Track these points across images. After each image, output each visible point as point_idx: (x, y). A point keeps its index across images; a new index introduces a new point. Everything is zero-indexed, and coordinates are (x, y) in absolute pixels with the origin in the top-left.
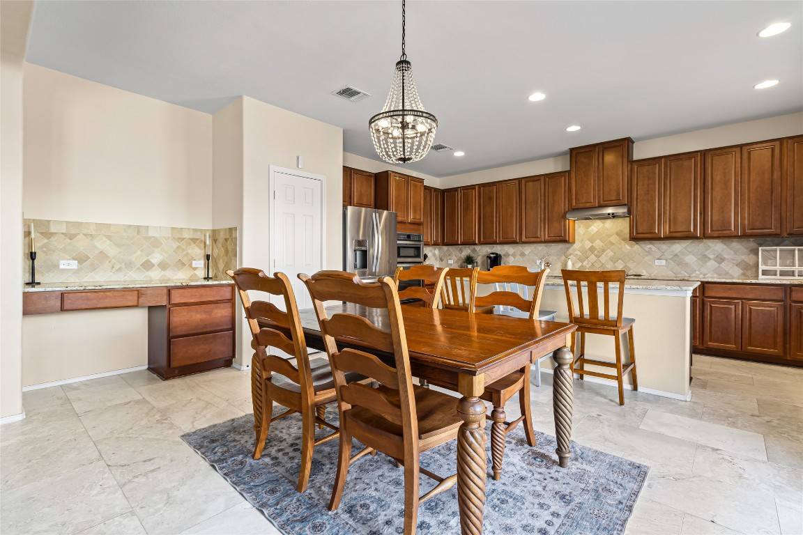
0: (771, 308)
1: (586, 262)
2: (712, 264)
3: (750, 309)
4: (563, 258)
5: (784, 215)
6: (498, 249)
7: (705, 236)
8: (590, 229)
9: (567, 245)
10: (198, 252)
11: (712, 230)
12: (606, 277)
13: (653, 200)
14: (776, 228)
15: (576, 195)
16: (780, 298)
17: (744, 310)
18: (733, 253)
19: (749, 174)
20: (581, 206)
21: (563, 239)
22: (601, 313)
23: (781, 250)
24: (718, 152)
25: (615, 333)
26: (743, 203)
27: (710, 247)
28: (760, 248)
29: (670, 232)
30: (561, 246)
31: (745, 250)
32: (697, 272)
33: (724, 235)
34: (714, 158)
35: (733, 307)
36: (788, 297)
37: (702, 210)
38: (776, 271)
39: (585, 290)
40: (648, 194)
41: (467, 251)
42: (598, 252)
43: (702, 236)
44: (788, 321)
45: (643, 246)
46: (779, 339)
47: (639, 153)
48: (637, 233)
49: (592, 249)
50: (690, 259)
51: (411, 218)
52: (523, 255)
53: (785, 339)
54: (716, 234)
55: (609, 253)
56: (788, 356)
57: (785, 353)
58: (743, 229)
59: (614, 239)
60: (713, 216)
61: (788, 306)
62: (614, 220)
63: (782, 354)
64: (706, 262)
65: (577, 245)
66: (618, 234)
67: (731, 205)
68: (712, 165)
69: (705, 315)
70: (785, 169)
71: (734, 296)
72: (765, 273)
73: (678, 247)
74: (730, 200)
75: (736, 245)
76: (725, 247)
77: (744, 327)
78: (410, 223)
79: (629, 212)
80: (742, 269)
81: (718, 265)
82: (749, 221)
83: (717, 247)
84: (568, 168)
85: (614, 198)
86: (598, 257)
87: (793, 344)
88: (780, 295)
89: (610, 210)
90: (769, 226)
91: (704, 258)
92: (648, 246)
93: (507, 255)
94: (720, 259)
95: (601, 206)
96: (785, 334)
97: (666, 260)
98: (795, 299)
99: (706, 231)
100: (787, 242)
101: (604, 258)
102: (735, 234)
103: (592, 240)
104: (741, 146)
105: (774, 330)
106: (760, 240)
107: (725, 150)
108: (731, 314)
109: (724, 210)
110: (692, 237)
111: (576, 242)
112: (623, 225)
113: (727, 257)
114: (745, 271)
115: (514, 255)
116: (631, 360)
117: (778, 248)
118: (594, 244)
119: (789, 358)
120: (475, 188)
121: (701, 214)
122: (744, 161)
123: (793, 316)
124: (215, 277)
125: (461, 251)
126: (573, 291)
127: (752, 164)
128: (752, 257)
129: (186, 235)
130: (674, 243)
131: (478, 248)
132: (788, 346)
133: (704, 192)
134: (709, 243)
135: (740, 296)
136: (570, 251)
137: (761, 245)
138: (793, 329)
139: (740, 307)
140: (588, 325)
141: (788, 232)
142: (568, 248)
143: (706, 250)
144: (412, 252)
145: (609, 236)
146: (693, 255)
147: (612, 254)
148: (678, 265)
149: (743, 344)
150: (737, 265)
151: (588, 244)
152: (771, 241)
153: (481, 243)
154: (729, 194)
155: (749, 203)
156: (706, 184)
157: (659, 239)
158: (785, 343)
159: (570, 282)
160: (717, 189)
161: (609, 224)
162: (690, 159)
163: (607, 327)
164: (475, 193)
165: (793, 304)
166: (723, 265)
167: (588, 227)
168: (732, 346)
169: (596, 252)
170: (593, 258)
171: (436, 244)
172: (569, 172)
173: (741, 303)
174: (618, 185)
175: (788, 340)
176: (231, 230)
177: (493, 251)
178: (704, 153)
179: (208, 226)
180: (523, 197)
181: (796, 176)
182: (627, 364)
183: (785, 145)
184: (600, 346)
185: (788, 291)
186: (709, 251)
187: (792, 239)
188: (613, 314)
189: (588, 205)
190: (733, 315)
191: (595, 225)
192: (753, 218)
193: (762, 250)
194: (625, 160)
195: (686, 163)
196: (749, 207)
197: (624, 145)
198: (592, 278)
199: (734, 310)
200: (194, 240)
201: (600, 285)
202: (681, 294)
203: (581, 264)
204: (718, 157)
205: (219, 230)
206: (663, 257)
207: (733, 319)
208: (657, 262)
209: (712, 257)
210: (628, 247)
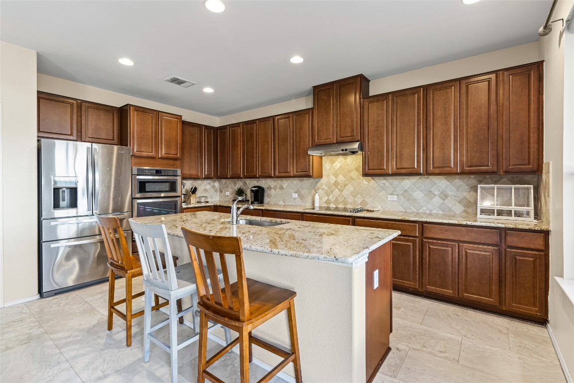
0: (487, 252)
1: (331, 196)
2: (437, 200)
3: (466, 252)
4: (313, 191)
5: (500, 152)
6: (263, 183)
7: (428, 173)
8: (334, 165)
11: (434, 167)
13: (382, 135)
14: (493, 165)
15: (318, 132)
16: (495, 243)
17: (461, 254)
18: (455, 190)
19: (467, 109)
20: (323, 142)
21: (308, 174)
23: (498, 189)
24: (438, 87)
26: (462, 139)
27: (435, 184)
28: (479, 186)
29: (397, 169)
30: (311, 180)
31: (467, 187)
32: (424, 208)
33: (445, 172)
34: (435, 92)
35: (450, 249)
36: (503, 241)
37: (425, 146)
38: (494, 210)
40: (378, 130)
42: (341, 186)
43: (425, 173)
44: (503, 268)
45: (377, 181)
46: (495, 288)
48: (369, 169)
49: (336, 184)
50: (418, 195)
51: (163, 152)
52: (282, 188)
53: (500, 287)
54: (437, 171)
55: (350, 188)
56: (504, 306)
57: (500, 303)
58: (462, 166)
60: (435, 153)
61: (503, 251)
63: (497, 304)
64: (431, 199)
65: (324, 180)
67: (450, 141)
68: (433, 99)
69: (424, 256)
70: (501, 103)
71: (451, 238)
72: (483, 211)
73: (408, 182)
74: (450, 136)
75: (458, 181)
76: (448, 183)
77: (460, 271)
78: (162, 158)
79: (361, 148)
80: (464, 206)
81: (442, 201)
82: (467, 158)
83: (441, 183)
84: (310, 106)
85: (349, 135)
86: (341, 191)
87: (508, 293)
88: (495, 239)
90: (486, 164)
91: (430, 194)
92: (382, 181)
93: (269, 188)
94: (444, 196)
96: (500, 281)
97: (397, 196)
98: (510, 244)
99: (428, 168)
100: (504, 179)
101: (346, 193)
102: (455, 171)
103: (336, 175)
104: (460, 80)
105: (490, 277)
106: (480, 177)
107: (445, 85)
108: (448, 257)
109: (444, 147)
110: (417, 174)
111: (324, 176)
112: (354, 162)
113: (450, 193)
114: (467, 209)
115: (275, 188)
117: (496, 186)
118: (338, 179)
119: (504, 309)
120: (239, 126)
121: (423, 150)
122: (462, 96)
123: (508, 263)
125: (235, 184)
127: (469, 98)
128: (472, 193)
130: (404, 179)
131: (247, 181)
132: (503, 295)
133: (427, 128)
134: (435, 179)
135: (457, 239)
136: (319, 185)
137: (480, 182)
138: (508, 277)
139: (457, 250)
141: (504, 170)
142: (317, 183)
143: (432, 187)
144: (166, 187)
145: (350, 171)
146: (421, 191)
147: (352, 189)
148: (408, 200)
149: (460, 290)
150: (459, 202)
151: (333, 179)
152: (490, 178)
154: (449, 130)
155: (467, 139)
156: (428, 119)
157: (388, 175)
158: (500, 292)
160: (438, 124)
162: (414, 94)
164: (239, 130)
165: (508, 250)
166: (446, 202)
167: (333, 162)
168: (449, 292)
169: (339, 187)
171: (207, 178)
172: (312, 109)
173: (457, 245)
174: (352, 121)
175: (503, 288)
177: (257, 184)
178: (426, 88)
180: (277, 133)
181: (511, 110)
183: (501, 77)
185: (503, 235)
186: (435, 187)
187: (510, 176)
189: (328, 141)
190: (450, 258)
191: (338, 160)
192: (471, 155)
193: (481, 187)
194: (358, 97)
195: (410, 99)
196: (467, 143)
199: (451, 253)
203: (327, 198)
204: (438, 92)
206: (395, 193)
207: (450, 262)
208: (390, 198)
209: (437, 193)
210: (366, 182)
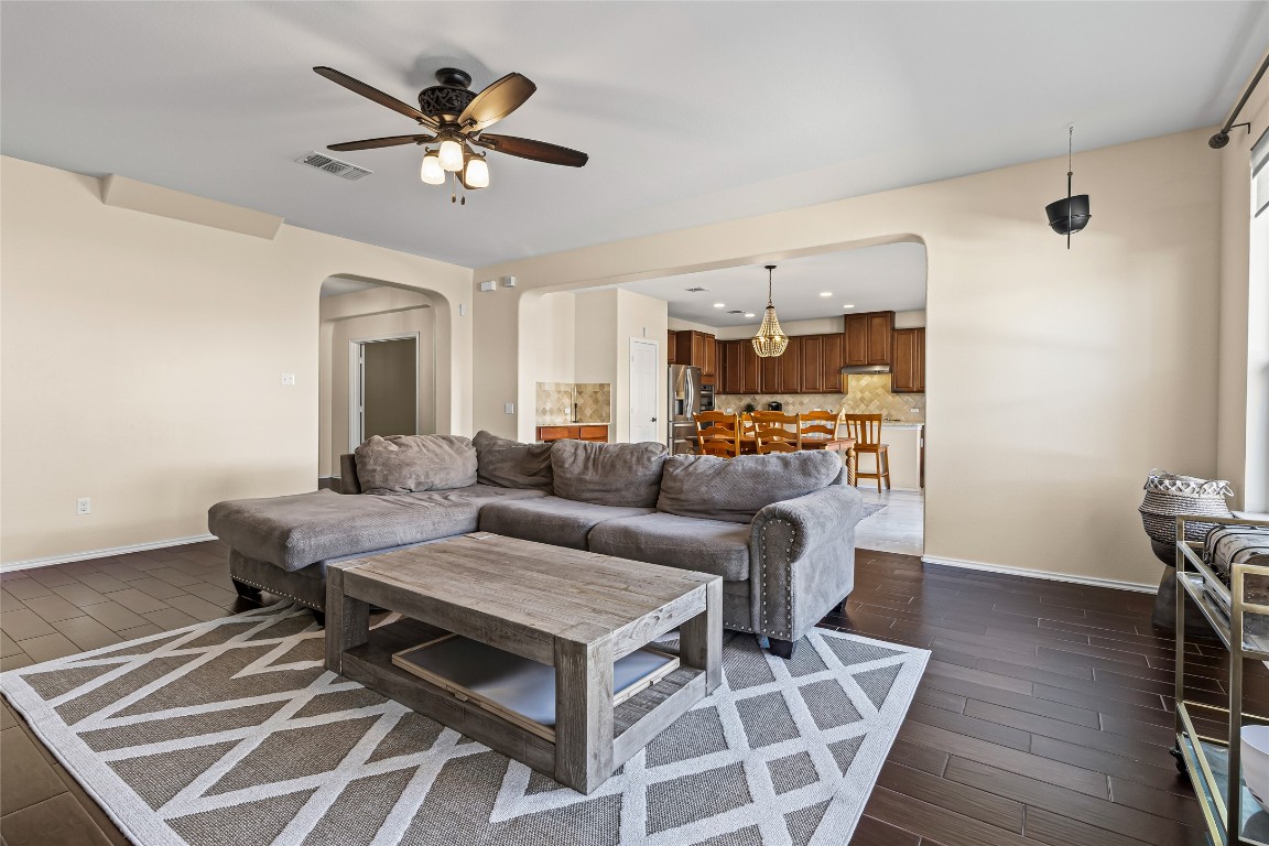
1: (859, 407)
4: (838, 406)
6: (778, 398)
8: (860, 382)
9: (842, 396)
10: (567, 401)
12: (871, 418)
15: (849, 355)
20: (854, 363)
21: (839, 390)
22: (869, 442)
25: (876, 451)
30: (836, 396)
39: (859, 427)
41: (746, 400)
42: (867, 401)
45: (901, 397)
47: (900, 323)
48: (897, 387)
49: (862, 399)
51: (706, 371)
52: (801, 403)
55: (876, 402)
59: (880, 391)
62: (881, 376)
65: (850, 396)
66: (883, 387)
78: (705, 375)
79: (891, 371)
84: (843, 330)
85: (879, 359)
86: (867, 404)
89: (877, 368)
92: (906, 397)
93: (787, 404)
95: (870, 365)
103: (862, 391)
111: (849, 393)
112: (887, 380)
115: (794, 404)
116: (886, 469)
118: (864, 395)
124: (581, 421)
125: (741, 400)
126: (852, 428)
129: (563, 389)
131: (758, 397)
136: (844, 399)
140: (863, 448)
145: (876, 388)
147: (878, 402)
151: (859, 395)
153: (762, 393)
157: (912, 392)
159: (850, 422)
161: (876, 378)
163: (872, 448)
167: (858, 381)
169: (865, 401)
170: (863, 407)
172: (844, 333)
174: (883, 348)
176: (602, 386)
177: (774, 400)
179: (572, 382)
180: (804, 352)
182: (883, 475)
184: (868, 462)
188: (875, 442)
189: (859, 363)
191: (865, 379)
194: (889, 328)
197: (888, 316)
198: (863, 419)
200: (566, 392)
201: (868, 423)
202: (913, 429)
205: (585, 385)
206: (917, 406)
208: (912, 411)
210: (891, 398)
